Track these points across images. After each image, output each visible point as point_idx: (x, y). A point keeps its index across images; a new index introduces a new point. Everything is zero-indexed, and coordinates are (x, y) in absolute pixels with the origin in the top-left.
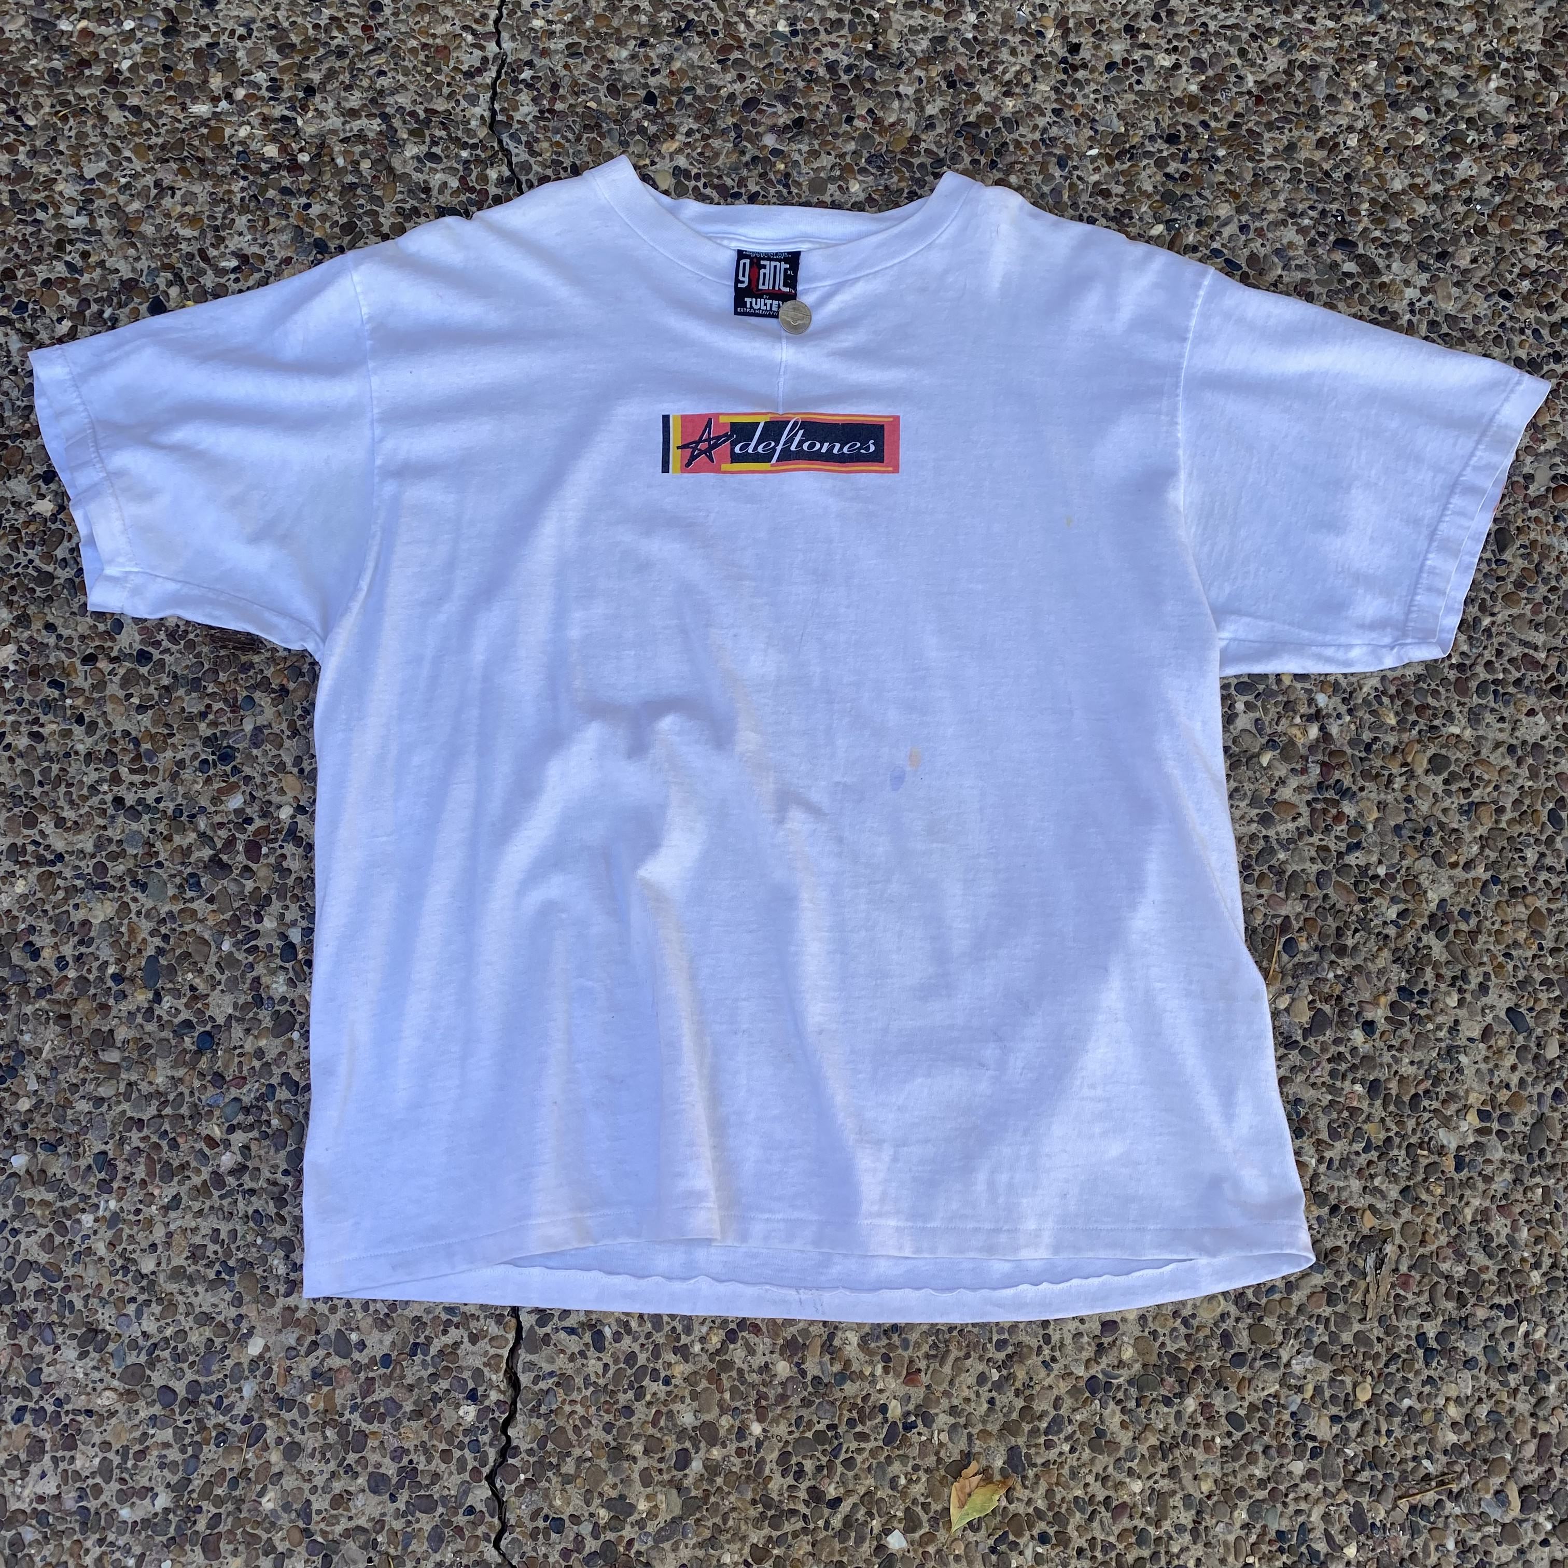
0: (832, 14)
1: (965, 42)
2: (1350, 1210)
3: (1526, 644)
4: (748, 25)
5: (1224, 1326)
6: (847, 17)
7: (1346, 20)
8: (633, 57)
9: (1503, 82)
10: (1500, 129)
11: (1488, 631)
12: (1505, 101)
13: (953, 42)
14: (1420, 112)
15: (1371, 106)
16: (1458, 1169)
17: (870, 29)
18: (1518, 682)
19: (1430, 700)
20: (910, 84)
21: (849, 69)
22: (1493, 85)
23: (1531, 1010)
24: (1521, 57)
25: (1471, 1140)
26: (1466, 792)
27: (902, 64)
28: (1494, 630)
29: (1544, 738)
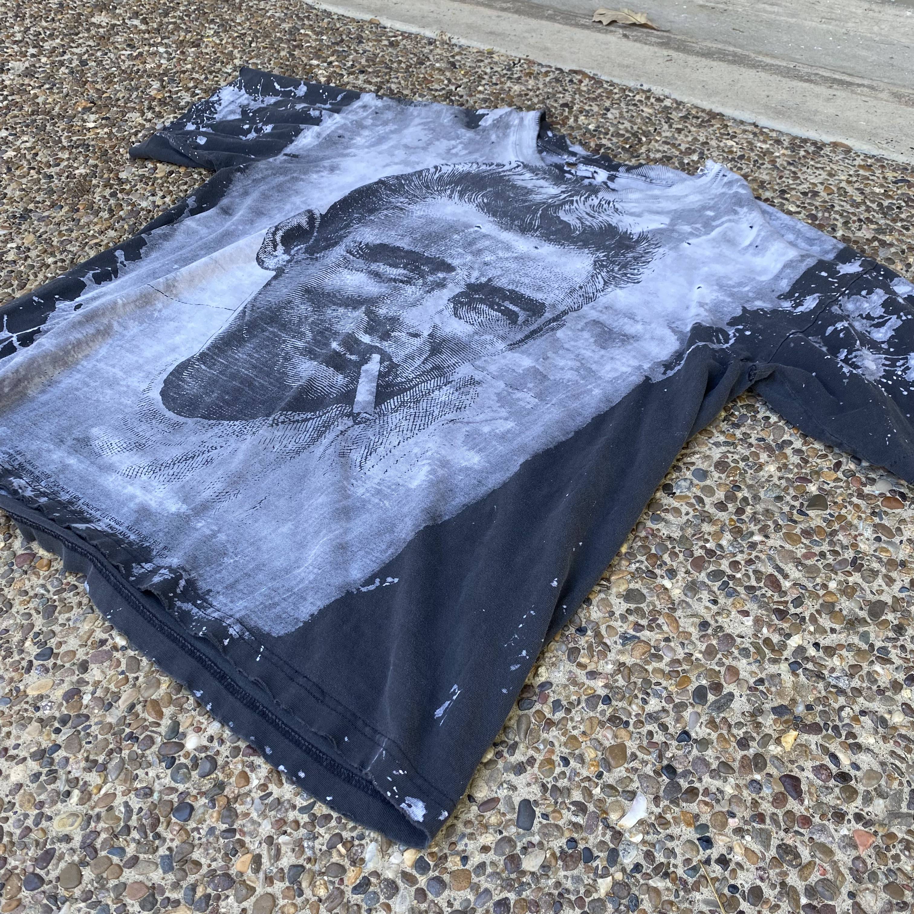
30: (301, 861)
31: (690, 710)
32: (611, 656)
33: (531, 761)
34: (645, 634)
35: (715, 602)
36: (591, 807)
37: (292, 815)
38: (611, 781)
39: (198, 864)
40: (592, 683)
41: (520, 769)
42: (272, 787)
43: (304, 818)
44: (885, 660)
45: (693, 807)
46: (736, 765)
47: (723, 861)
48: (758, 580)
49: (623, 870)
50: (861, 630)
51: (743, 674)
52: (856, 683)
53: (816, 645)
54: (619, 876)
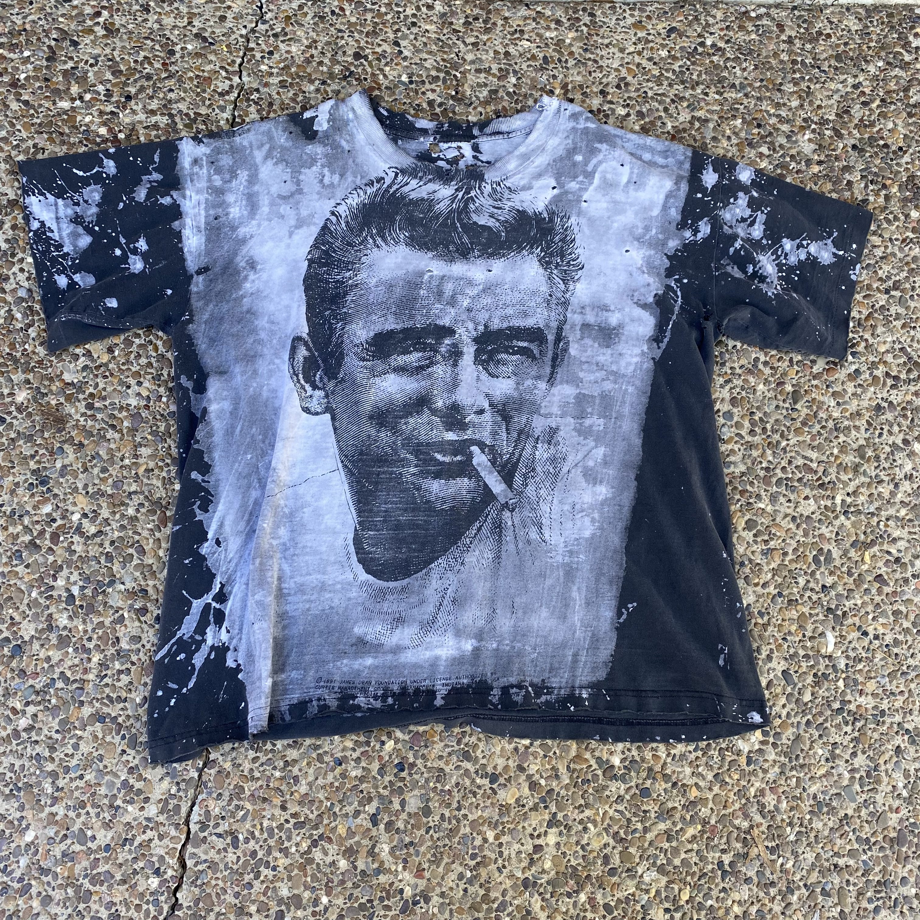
0: (434, 73)
1: (508, 94)
2: (684, 785)
3: (805, 458)
4: (385, 76)
5: (605, 851)
6: (442, 75)
7: (725, 95)
8: (318, 90)
9: (812, 136)
10: (809, 162)
11: (784, 449)
12: (813, 146)
13: (501, 93)
14: (764, 150)
15: (737, 145)
16: (748, 764)
17: (455, 83)
18: (800, 480)
19: (749, 488)
20: (475, 115)
21: (440, 105)
22: (807, 137)
23: (796, 672)
24: (823, 122)
25: (757, 747)
26: (766, 542)
27: (471, 104)
28: (788, 449)
29: (813, 513)
30: (716, 771)
31: (818, 572)
32: (766, 568)
33: (771, 650)
34: (772, 544)
35: (789, 501)
36: (811, 653)
37: (693, 756)
38: (811, 634)
39: (675, 808)
40: (767, 590)
41: (769, 658)
42: (673, 752)
43: (700, 753)
44: (881, 482)
45: (850, 621)
46: (853, 587)
47: (876, 637)
48: (800, 472)
49: (843, 672)
50: (862, 470)
51: (828, 535)
52: (876, 504)
53: (848, 494)
54: (844, 675)
